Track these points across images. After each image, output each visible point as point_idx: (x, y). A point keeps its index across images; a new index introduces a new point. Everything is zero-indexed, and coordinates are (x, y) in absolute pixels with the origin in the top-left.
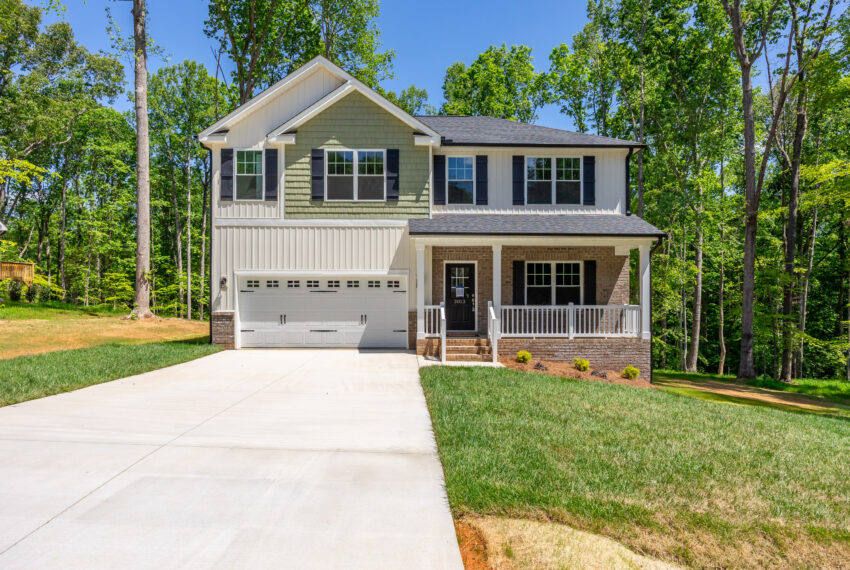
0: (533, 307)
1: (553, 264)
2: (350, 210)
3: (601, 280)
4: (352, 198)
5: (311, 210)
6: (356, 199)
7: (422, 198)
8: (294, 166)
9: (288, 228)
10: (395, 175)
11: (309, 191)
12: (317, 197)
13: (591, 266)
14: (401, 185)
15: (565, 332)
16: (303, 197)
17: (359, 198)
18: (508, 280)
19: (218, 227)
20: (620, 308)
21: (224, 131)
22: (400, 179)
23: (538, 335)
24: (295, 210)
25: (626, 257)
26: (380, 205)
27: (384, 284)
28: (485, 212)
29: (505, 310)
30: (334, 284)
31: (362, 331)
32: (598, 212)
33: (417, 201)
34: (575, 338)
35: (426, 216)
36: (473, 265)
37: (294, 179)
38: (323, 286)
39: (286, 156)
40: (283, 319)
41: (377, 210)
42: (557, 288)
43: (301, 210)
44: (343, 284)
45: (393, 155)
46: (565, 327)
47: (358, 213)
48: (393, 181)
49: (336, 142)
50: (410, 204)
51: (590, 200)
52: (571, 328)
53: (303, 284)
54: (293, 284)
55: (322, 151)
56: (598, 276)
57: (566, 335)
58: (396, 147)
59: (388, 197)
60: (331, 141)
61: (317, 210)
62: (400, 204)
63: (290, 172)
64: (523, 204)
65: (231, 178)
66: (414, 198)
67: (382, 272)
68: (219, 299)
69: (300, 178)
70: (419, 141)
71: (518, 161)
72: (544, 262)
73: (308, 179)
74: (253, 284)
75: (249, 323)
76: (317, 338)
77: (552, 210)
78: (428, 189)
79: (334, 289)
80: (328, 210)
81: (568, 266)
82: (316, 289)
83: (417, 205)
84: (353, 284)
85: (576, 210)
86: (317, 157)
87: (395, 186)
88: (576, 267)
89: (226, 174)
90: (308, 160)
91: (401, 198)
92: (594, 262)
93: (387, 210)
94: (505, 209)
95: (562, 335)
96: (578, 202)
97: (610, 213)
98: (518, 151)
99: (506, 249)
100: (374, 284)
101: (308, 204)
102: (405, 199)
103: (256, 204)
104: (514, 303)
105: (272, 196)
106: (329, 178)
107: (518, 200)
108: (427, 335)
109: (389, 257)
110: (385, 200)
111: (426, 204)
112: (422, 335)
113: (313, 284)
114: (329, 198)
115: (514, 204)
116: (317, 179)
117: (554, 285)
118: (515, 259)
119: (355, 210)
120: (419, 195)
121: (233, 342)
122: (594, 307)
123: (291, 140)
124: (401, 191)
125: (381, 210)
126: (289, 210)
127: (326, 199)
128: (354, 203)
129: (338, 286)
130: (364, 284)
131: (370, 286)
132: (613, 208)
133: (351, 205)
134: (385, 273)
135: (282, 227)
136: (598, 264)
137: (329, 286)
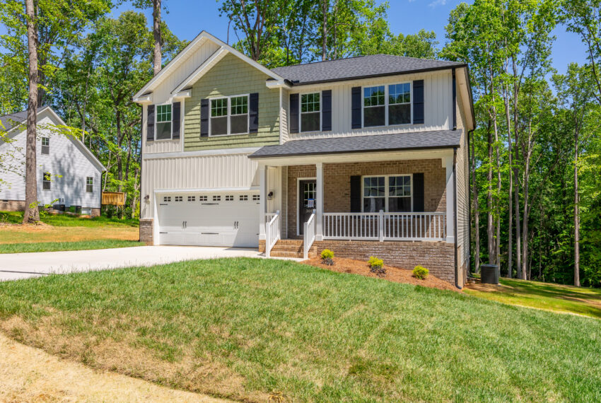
1: (387, 177)
2: (225, 142)
3: (429, 190)
4: (226, 133)
5: (200, 144)
6: (229, 133)
7: (275, 129)
8: (190, 113)
9: (186, 158)
10: (255, 113)
11: (199, 130)
12: (204, 134)
13: (419, 178)
14: (260, 121)
15: (376, 236)
16: (195, 135)
17: (231, 133)
18: (346, 192)
19: (145, 160)
21: (149, 93)
22: (260, 116)
23: (353, 238)
26: (245, 137)
27: (250, 198)
28: (329, 136)
29: (327, 217)
30: (217, 198)
31: (236, 233)
32: (427, 129)
33: (271, 131)
34: (385, 241)
35: (277, 143)
37: (190, 122)
38: (210, 200)
39: (185, 107)
40: (185, 224)
41: (243, 141)
42: (390, 199)
43: (193, 144)
44: (223, 198)
45: (255, 97)
46: (376, 232)
47: (231, 144)
48: (254, 118)
49: (217, 92)
50: (266, 134)
51: (419, 119)
52: (381, 232)
53: (197, 199)
54: (191, 199)
55: (208, 99)
56: (426, 186)
57: (377, 238)
58: (256, 92)
59: (251, 130)
60: (213, 93)
61: (204, 143)
62: (259, 135)
63: (188, 118)
64: (360, 127)
65: (153, 125)
66: (269, 129)
67: (245, 188)
68: (145, 210)
69: (193, 122)
70: (270, 85)
71: (356, 92)
72: (378, 176)
73: (199, 121)
74: (167, 199)
75: (165, 227)
76: (207, 239)
77: (386, 130)
78: (278, 122)
79: (217, 202)
80: (211, 143)
81: (400, 178)
82: (206, 202)
83: (271, 135)
84: (230, 198)
85: (407, 128)
86: (204, 105)
87: (255, 122)
88: (408, 178)
89: (150, 122)
90: (198, 107)
91: (259, 130)
92: (422, 174)
93: (250, 140)
94: (345, 133)
95: (374, 238)
96: (409, 122)
97: (438, 129)
98: (355, 84)
100: (244, 198)
102: (263, 130)
103: (167, 142)
104: (352, 211)
105: (177, 136)
106: (212, 119)
107: (356, 125)
109: (251, 178)
110: (248, 133)
111: (277, 134)
112: (263, 236)
113: (204, 198)
114: (212, 134)
115: (353, 128)
116: (204, 120)
117: (387, 196)
118: (353, 174)
119: (228, 142)
120: (272, 127)
121: (152, 241)
123: (188, 94)
124: (259, 124)
125: (246, 141)
126: (187, 145)
127: (210, 135)
128: (228, 136)
129: (219, 200)
130: (237, 198)
131: (241, 199)
132: (441, 124)
133: (227, 138)
134: (249, 188)
135: (182, 158)
136: (426, 176)
137: (214, 200)
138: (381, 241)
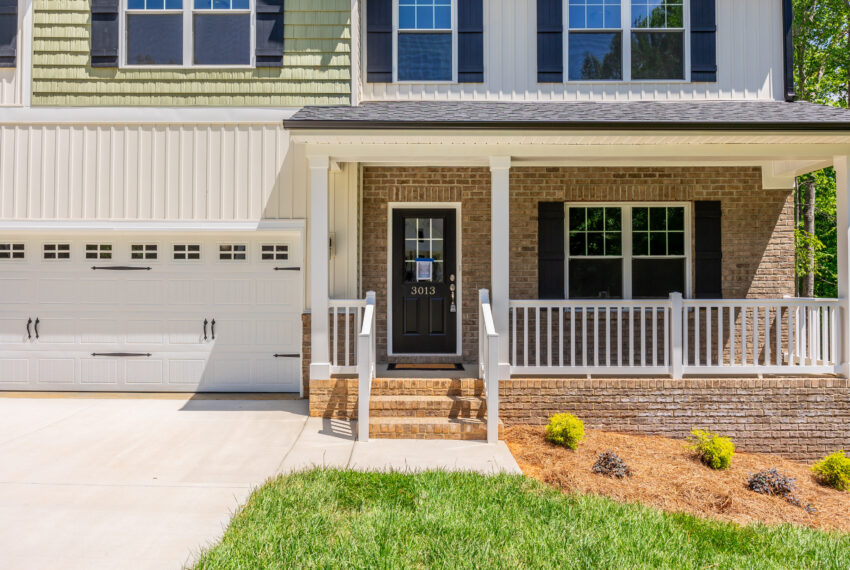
0: (584, 304)
1: (627, 209)
2: (175, 88)
3: (731, 243)
4: (180, 62)
5: (90, 87)
6: (188, 62)
7: (334, 61)
9: (38, 126)
10: (275, 9)
11: (85, 46)
12: (102, 59)
13: (709, 214)
14: (288, 33)
15: (661, 362)
16: (72, 59)
17: (196, 62)
18: (526, 243)
20: (777, 304)
22: (288, 20)
23: (597, 369)
24: (55, 87)
25: (788, 192)
26: (242, 76)
27: (254, 253)
28: (478, 97)
29: (520, 311)
30: (145, 252)
31: (206, 355)
32: (724, 97)
33: (324, 67)
34: (685, 376)
35: (344, 101)
36: (452, 212)
38: (121, 255)
40: (33, 327)
41: (236, 88)
42: (635, 262)
43: (66, 87)
44: (165, 252)
46: (661, 349)
47: (195, 95)
48: (270, 24)
50: (310, 74)
51: (706, 71)
52: (677, 353)
53: (78, 251)
54: (56, 251)
56: (727, 234)
57: (664, 370)
59: (260, 58)
61: (103, 87)
62: (286, 73)
64: (560, 81)
66: (317, 60)
67: (246, 225)
72: (606, 205)
73: (84, 18)
76: (109, 370)
77: (623, 92)
78: (348, 41)
79: (144, 262)
80: (128, 87)
81: (658, 213)
82: (107, 262)
83: (325, 75)
84: (187, 252)
85: (675, 91)
87: (275, 34)
88: (678, 213)
91: (287, 60)
92: (718, 204)
93: (257, 87)
94: (520, 91)
95: (655, 369)
96: (681, 76)
97: (749, 97)
99: (522, 176)
100: (232, 252)
101: (82, 74)
102: (298, 62)
104: (543, 294)
105: (5, 58)
106: (129, 17)
107: (549, 70)
108: (336, 369)
109: (260, 194)
110: (253, 64)
111: (344, 74)
112: (323, 369)
113: (100, 251)
114: (130, 61)
115: (540, 80)
116: (102, 18)
117: (627, 256)
118: (544, 197)
119: (185, 88)
120: (328, 54)
122: (720, 304)
124: (287, 43)
125: (245, 87)
126: (41, 87)
127: (122, 62)
128: (185, 71)
129: (154, 256)
130: (210, 253)
131: (223, 257)
132: (756, 87)
133: (182, 76)
134: (254, 226)
135: (24, 127)
136: (725, 209)
137: (135, 256)
138: (677, 377)
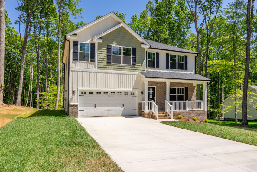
1: (177, 88)
3: (189, 93)
4: (121, 63)
5: (107, 67)
6: (122, 64)
7: (143, 65)
8: (101, 50)
9: (98, 72)
10: (135, 57)
11: (106, 60)
12: (109, 62)
13: (187, 89)
14: (136, 60)
15: (186, 109)
16: (104, 62)
17: (123, 64)
19: (72, 71)
21: (75, 35)
22: (136, 58)
23: (179, 110)
24: (101, 66)
25: (195, 86)
27: (129, 94)
28: (158, 71)
30: (113, 93)
31: (122, 110)
32: (188, 73)
33: (141, 66)
36: (154, 88)
37: (101, 55)
38: (109, 94)
39: (98, 46)
40: (95, 106)
42: (178, 95)
43: (103, 66)
44: (116, 93)
45: (134, 50)
47: (125, 69)
49: (116, 43)
50: (139, 67)
51: (186, 69)
53: (102, 93)
54: (99, 93)
55: (111, 46)
58: (135, 47)
59: (132, 64)
60: (114, 43)
61: (109, 67)
62: (136, 66)
63: (99, 52)
64: (169, 69)
65: (77, 52)
66: (140, 65)
67: (130, 89)
68: (72, 99)
69: (103, 55)
70: (143, 46)
71: (168, 55)
72: (174, 87)
73: (106, 55)
74: (84, 93)
76: (107, 113)
77: (177, 71)
78: (145, 62)
80: (112, 67)
81: (181, 89)
82: (107, 95)
83: (141, 67)
84: (120, 93)
85: (183, 71)
86: (109, 49)
87: (134, 60)
88: (183, 88)
90: (105, 48)
91: (136, 64)
92: (188, 87)
93: (132, 68)
94: (164, 70)
96: (183, 69)
98: (168, 52)
100: (126, 94)
101: (106, 64)
102: (138, 65)
103: (87, 63)
105: (93, 61)
106: (113, 55)
107: (167, 68)
109: (132, 85)
110: (131, 65)
111: (144, 67)
113: (106, 93)
114: (113, 63)
116: (109, 56)
117: (177, 95)
119: (122, 68)
120: (142, 64)
121: (78, 115)
123: (101, 41)
124: (136, 62)
125: (130, 68)
126: (99, 66)
128: (121, 65)
129: (114, 94)
130: (123, 94)
131: (125, 94)
132: (192, 72)
133: (120, 66)
134: (132, 90)
135: (96, 72)
136: (189, 88)
137: (111, 94)
138: (188, 111)
